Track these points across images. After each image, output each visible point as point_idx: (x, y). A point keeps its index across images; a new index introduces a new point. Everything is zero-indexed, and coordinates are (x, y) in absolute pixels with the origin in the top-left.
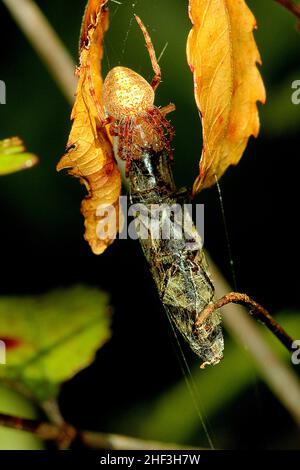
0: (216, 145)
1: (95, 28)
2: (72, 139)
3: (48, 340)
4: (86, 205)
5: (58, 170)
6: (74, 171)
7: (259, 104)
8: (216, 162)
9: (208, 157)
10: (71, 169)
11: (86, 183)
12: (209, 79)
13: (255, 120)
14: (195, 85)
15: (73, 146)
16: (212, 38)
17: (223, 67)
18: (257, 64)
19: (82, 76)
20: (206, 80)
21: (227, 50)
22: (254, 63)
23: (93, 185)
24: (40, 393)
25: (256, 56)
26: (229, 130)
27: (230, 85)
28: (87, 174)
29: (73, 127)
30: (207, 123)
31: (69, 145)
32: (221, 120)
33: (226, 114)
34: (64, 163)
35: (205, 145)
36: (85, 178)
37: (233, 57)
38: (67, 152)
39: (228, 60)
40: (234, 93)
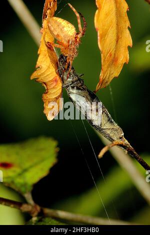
0: (108, 67)
1: (50, 9)
2: (38, 64)
3: (27, 165)
4: (45, 96)
5: (31, 79)
6: (39, 80)
7: (129, 47)
8: (108, 76)
9: (104, 73)
10: (38, 78)
11: (45, 86)
12: (106, 35)
13: (127, 55)
14: (99, 38)
15: (39, 67)
16: (107, 15)
17: (113, 29)
18: (128, 28)
19: (44, 33)
20: (104, 35)
21: (114, 21)
22: (127, 27)
23: (48, 87)
24: (23, 189)
25: (128, 24)
26: (114, 60)
27: (115, 38)
28: (45, 81)
29: (39, 58)
30: (104, 56)
31: (37, 67)
32: (111, 55)
33: (113, 52)
34: (34, 75)
35: (103, 67)
36: (45, 83)
37: (117, 24)
38: (36, 70)
39: (115, 26)
40: (117, 42)
